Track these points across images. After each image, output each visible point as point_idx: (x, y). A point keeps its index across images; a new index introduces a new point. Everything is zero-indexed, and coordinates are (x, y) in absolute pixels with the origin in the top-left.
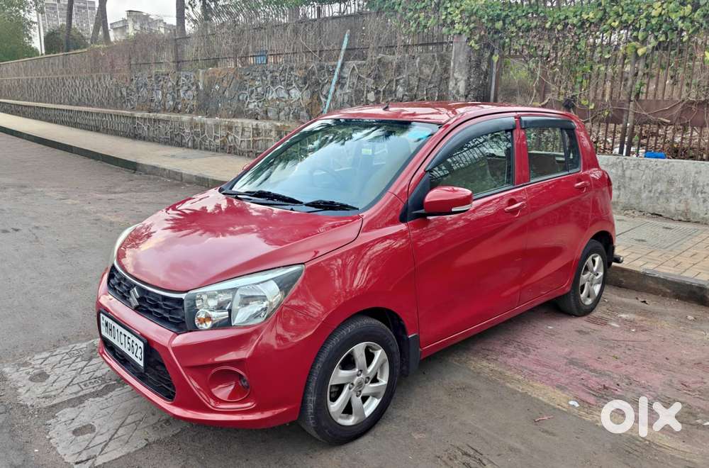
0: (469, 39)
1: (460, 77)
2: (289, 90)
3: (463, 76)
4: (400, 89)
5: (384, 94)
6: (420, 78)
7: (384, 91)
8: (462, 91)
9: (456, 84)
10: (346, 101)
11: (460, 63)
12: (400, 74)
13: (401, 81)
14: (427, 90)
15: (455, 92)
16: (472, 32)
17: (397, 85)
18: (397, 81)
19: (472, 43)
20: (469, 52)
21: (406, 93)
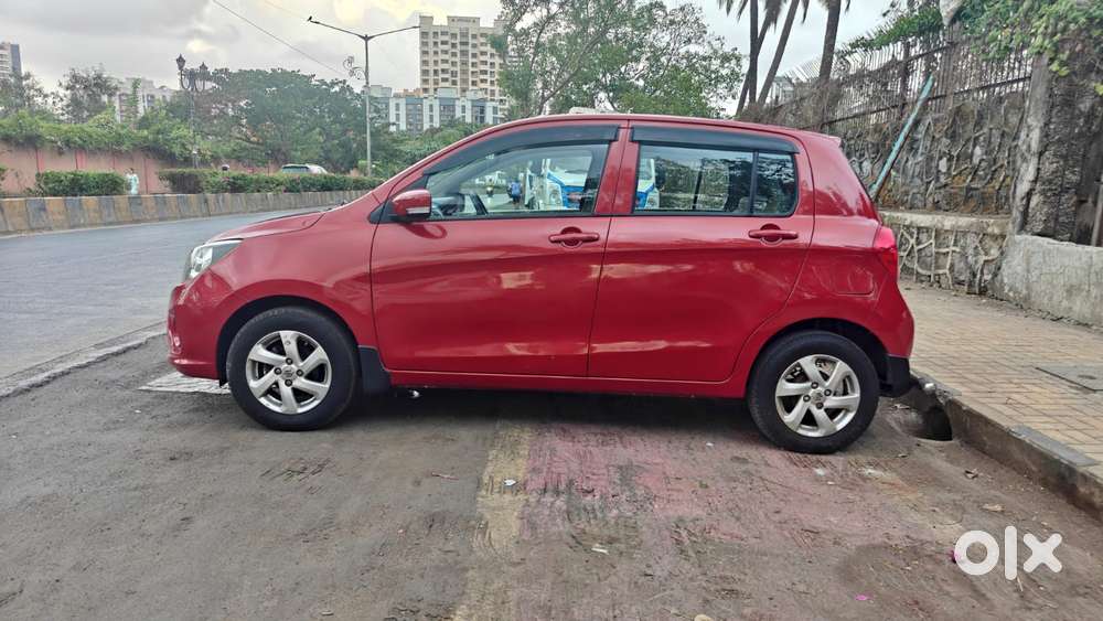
0: (1052, 60)
1: (1034, 124)
2: (861, 163)
3: (1039, 121)
4: (978, 151)
5: (957, 160)
6: (1004, 132)
7: (958, 156)
8: (1035, 146)
9: (1028, 136)
10: (916, 174)
11: (1037, 101)
12: (981, 128)
13: (982, 138)
14: (1009, 150)
15: (1024, 147)
16: (1057, 49)
17: (974, 147)
18: (976, 139)
19: (1054, 67)
20: (1050, 81)
21: (985, 157)
